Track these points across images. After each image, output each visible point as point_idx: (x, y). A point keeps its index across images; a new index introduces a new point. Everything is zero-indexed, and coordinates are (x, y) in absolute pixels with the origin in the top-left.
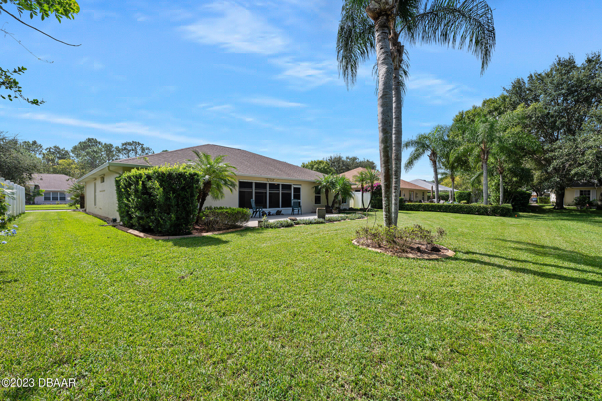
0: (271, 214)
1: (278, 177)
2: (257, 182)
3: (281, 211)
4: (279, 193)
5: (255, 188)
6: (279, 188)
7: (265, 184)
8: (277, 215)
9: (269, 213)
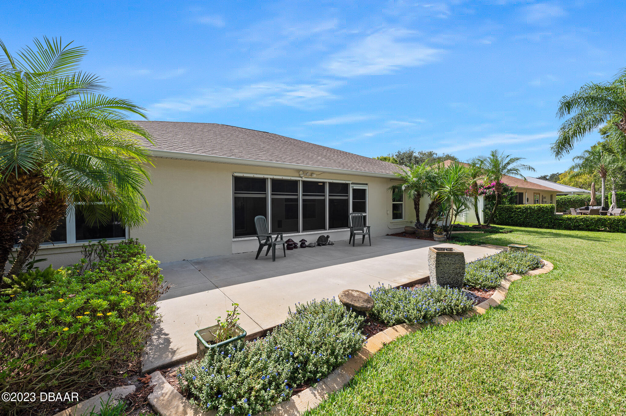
0: (307, 244)
1: (321, 168)
2: (275, 177)
3: (328, 237)
4: (324, 201)
5: (273, 190)
6: (323, 191)
7: (295, 183)
8: (319, 245)
9: (303, 242)
